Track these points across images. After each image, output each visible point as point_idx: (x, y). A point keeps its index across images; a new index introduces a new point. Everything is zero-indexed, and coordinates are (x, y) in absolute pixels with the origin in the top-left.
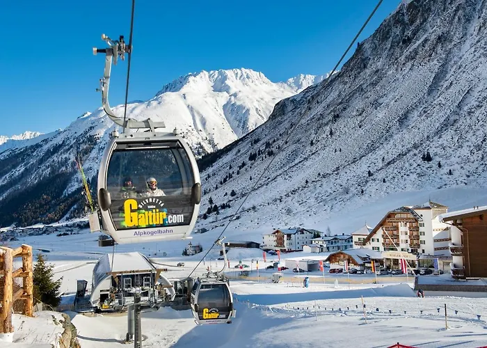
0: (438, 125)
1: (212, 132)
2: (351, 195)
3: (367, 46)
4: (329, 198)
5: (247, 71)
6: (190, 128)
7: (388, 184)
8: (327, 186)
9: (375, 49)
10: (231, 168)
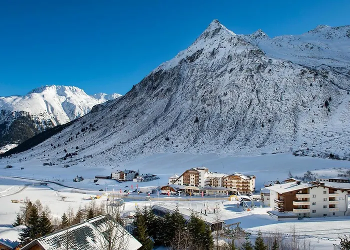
0: (170, 126)
1: (56, 114)
2: (137, 153)
3: (137, 87)
4: (128, 154)
5: (76, 88)
6: (45, 112)
7: (152, 149)
8: (125, 148)
9: (140, 89)
10: (71, 134)
